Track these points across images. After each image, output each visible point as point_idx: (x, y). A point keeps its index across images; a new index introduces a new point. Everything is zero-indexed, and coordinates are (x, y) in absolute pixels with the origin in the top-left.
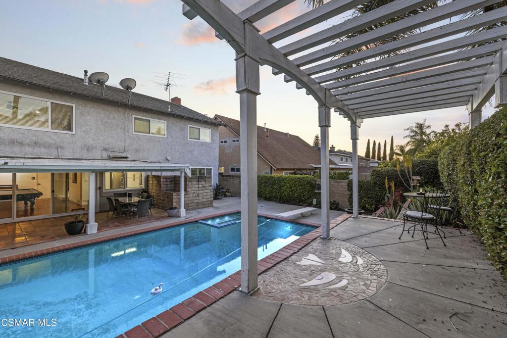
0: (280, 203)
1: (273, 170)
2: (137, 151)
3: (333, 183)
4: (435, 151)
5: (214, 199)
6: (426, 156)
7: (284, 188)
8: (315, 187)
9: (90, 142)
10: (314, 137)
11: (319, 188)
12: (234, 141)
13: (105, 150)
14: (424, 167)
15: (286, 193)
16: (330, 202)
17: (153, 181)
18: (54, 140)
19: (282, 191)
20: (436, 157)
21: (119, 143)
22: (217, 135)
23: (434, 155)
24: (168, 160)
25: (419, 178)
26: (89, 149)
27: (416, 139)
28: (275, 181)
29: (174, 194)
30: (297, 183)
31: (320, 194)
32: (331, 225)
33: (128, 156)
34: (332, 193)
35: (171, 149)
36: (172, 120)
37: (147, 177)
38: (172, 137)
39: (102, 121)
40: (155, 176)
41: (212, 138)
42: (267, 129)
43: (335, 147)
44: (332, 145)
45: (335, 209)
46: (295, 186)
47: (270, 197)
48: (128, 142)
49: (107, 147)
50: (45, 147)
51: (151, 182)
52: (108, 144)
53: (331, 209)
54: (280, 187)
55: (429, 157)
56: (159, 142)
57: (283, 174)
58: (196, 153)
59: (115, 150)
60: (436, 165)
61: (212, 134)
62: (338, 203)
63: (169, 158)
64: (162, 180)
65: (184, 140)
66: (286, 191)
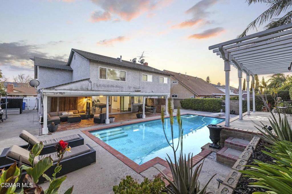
0: (202, 111)
1: (196, 96)
2: (143, 88)
3: (231, 102)
4: (288, 86)
5: (174, 109)
6: (283, 89)
7: (206, 104)
8: (222, 104)
9: (130, 85)
10: (206, 78)
11: (224, 104)
12: (174, 82)
13: (134, 88)
14: (282, 94)
15: (206, 107)
16: (230, 111)
17: (149, 101)
18: (121, 85)
19: (204, 106)
20: (288, 89)
21: (138, 85)
22: (170, 80)
23: (287, 88)
24: (153, 92)
25: (280, 98)
26: (130, 88)
27: (275, 78)
28: (200, 101)
29: (162, 106)
30: (212, 102)
31: (225, 107)
32: (230, 121)
33: (141, 90)
34: (231, 107)
35: (154, 87)
36: (154, 74)
37: (146, 99)
38: (154, 82)
39: (133, 76)
40: (151, 99)
41: (168, 82)
42: (187, 75)
43: (220, 84)
44: (219, 83)
45: (234, 114)
46: (211, 103)
47: (197, 109)
48: (140, 84)
49: (134, 87)
50: (119, 88)
51: (148, 101)
52: (135, 86)
53: (231, 114)
54: (203, 104)
55: (285, 89)
56: (150, 84)
57: (200, 98)
58: (162, 89)
59: (137, 88)
60: (288, 93)
61: (168, 80)
62: (235, 111)
63: (153, 91)
64: (154, 100)
65: (158, 83)
66: (206, 106)
